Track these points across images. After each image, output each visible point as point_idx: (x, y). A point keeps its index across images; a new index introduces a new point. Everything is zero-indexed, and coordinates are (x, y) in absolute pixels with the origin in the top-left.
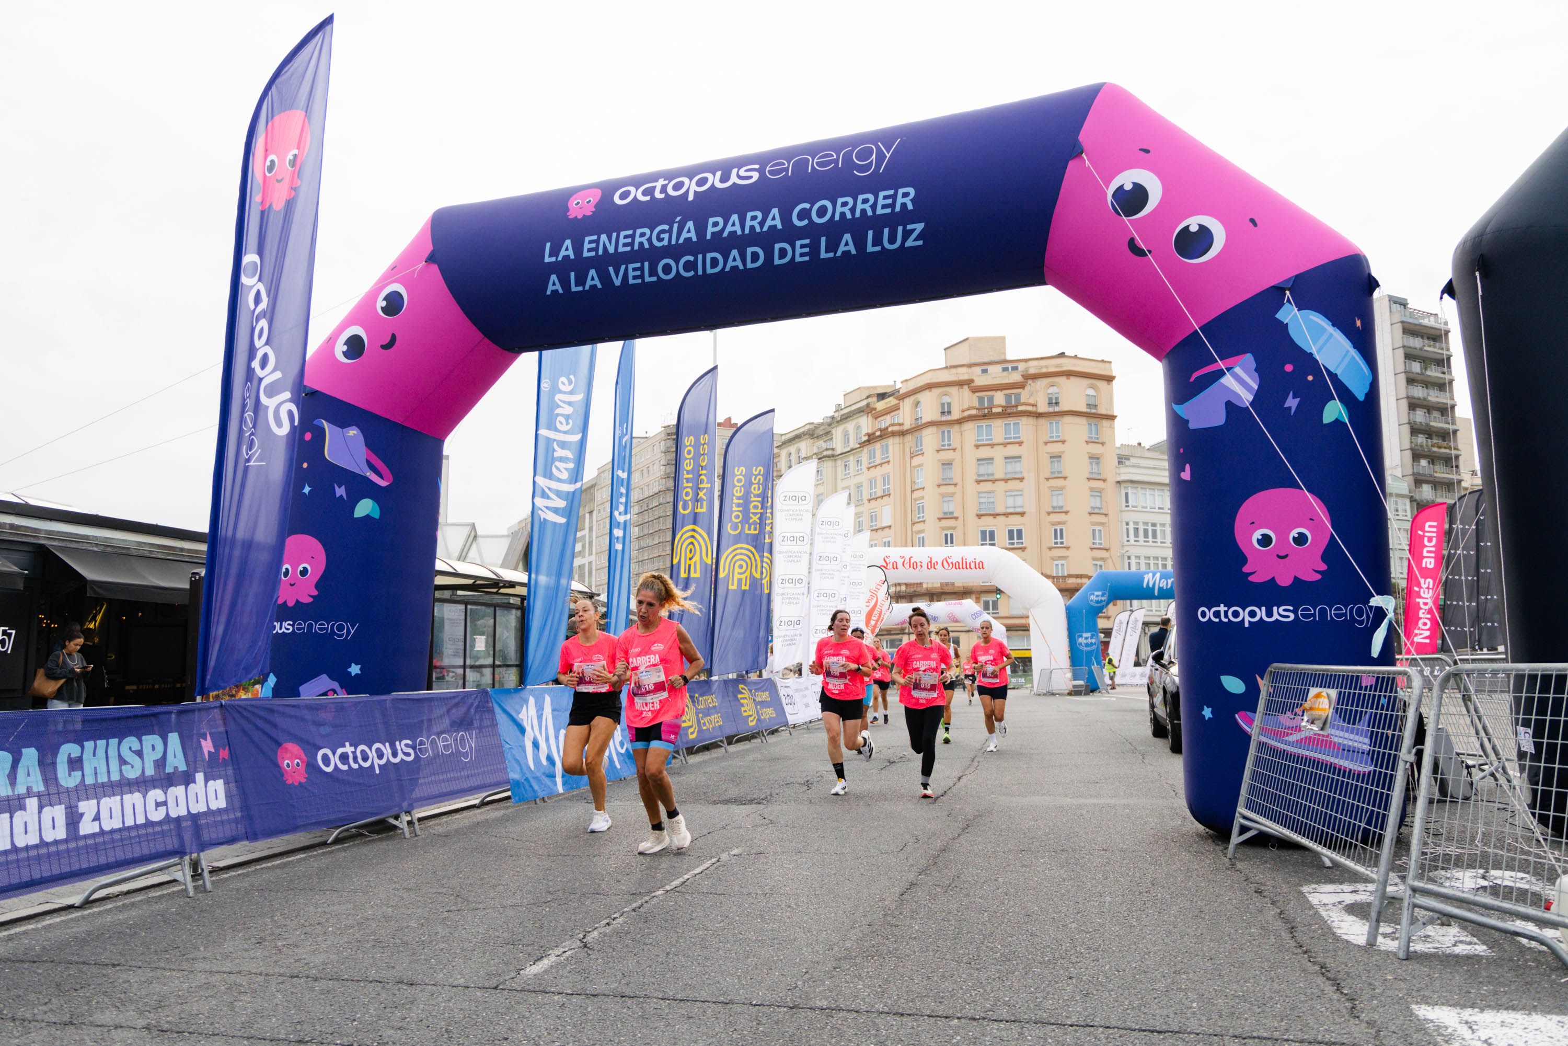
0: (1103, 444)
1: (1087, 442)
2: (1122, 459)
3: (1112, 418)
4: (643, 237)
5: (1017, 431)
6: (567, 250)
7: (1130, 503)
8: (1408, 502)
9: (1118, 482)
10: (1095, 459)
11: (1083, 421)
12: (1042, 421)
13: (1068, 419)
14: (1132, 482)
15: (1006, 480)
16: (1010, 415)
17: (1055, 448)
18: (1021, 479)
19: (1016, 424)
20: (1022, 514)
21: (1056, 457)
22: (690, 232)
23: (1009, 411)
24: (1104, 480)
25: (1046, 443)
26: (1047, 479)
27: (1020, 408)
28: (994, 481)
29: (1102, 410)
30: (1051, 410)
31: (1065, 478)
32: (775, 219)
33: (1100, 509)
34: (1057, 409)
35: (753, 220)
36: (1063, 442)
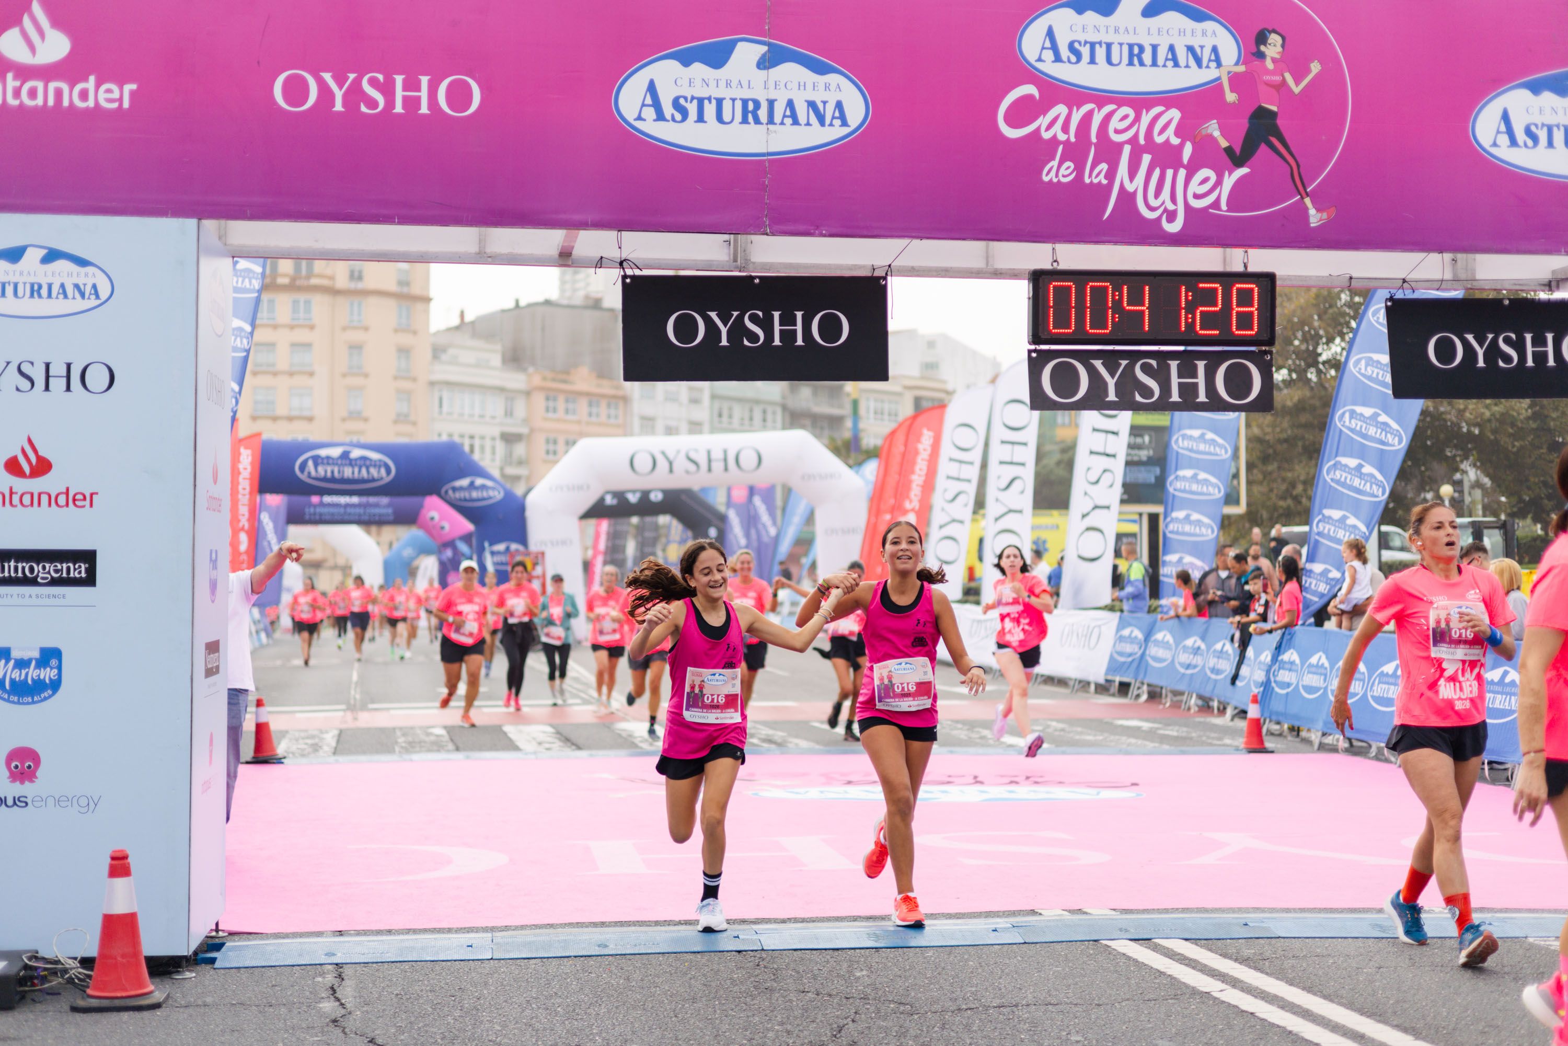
0: (415, 333)
1: (396, 331)
2: (437, 352)
3: (427, 300)
4: (332, 510)
5: (308, 309)
6: (312, 510)
7: (445, 408)
8: (779, 411)
9: (432, 384)
10: (404, 351)
11: (391, 303)
12: (340, 300)
13: (372, 301)
14: (449, 384)
15: (291, 374)
16: (299, 289)
17: (356, 336)
18: (311, 374)
19: (307, 303)
20: (310, 419)
21: (356, 348)
22: (342, 510)
23: (298, 283)
24: (414, 380)
25: (344, 329)
26: (344, 375)
27: (314, 281)
28: (275, 374)
29: (416, 290)
30: (353, 285)
31: (366, 376)
32: (361, 511)
33: (406, 416)
34: (360, 286)
35: (358, 510)
36: (366, 329)
